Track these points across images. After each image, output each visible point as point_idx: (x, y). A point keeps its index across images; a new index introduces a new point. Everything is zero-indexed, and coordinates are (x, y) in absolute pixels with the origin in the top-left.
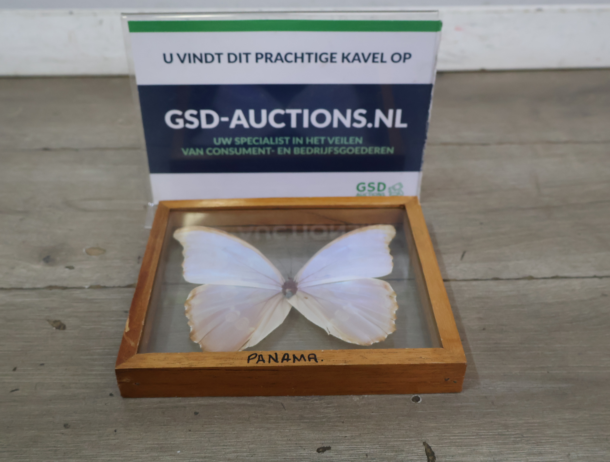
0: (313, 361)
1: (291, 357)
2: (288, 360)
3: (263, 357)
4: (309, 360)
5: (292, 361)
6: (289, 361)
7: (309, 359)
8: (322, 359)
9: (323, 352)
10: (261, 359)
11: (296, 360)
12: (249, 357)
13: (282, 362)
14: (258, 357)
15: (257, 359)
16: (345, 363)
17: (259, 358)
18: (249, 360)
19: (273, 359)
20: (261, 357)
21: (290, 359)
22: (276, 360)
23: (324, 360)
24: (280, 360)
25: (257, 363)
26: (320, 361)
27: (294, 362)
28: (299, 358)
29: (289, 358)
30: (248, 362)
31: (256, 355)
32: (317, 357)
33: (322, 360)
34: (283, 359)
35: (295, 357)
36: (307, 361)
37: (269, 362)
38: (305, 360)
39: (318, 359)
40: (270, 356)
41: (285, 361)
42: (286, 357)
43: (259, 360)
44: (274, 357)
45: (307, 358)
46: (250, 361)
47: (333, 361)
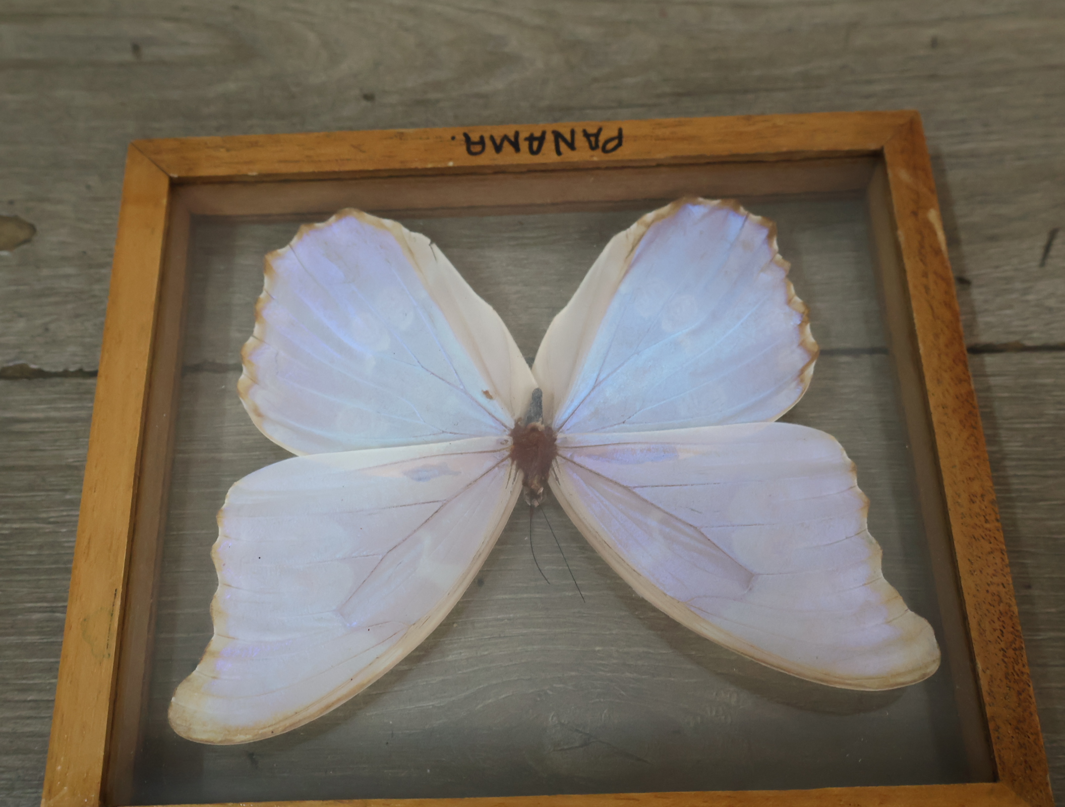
0: (475, 137)
1: (524, 145)
2: (531, 139)
3: (587, 144)
4: (482, 138)
5: (523, 135)
6: (527, 135)
7: (482, 141)
8: (453, 142)
9: (450, 159)
10: (593, 139)
11: (512, 139)
12: (620, 144)
13: (544, 133)
14: (601, 144)
15: (602, 138)
16: (402, 134)
17: (597, 141)
18: (620, 137)
19: (565, 140)
20: (593, 143)
21: (526, 139)
22: (558, 136)
23: (449, 138)
24: (550, 137)
25: (600, 130)
26: (457, 137)
27: (517, 134)
28: (506, 144)
29: (527, 144)
30: (620, 131)
31: (604, 150)
32: (464, 148)
33: (453, 138)
34: (542, 139)
35: (516, 146)
36: (487, 136)
37: (573, 133)
38: (492, 138)
39: (463, 142)
40: (571, 146)
41: (538, 134)
42: (535, 144)
43: (597, 135)
44: (563, 146)
45: (488, 143)
46: (615, 133)
47: (428, 138)
